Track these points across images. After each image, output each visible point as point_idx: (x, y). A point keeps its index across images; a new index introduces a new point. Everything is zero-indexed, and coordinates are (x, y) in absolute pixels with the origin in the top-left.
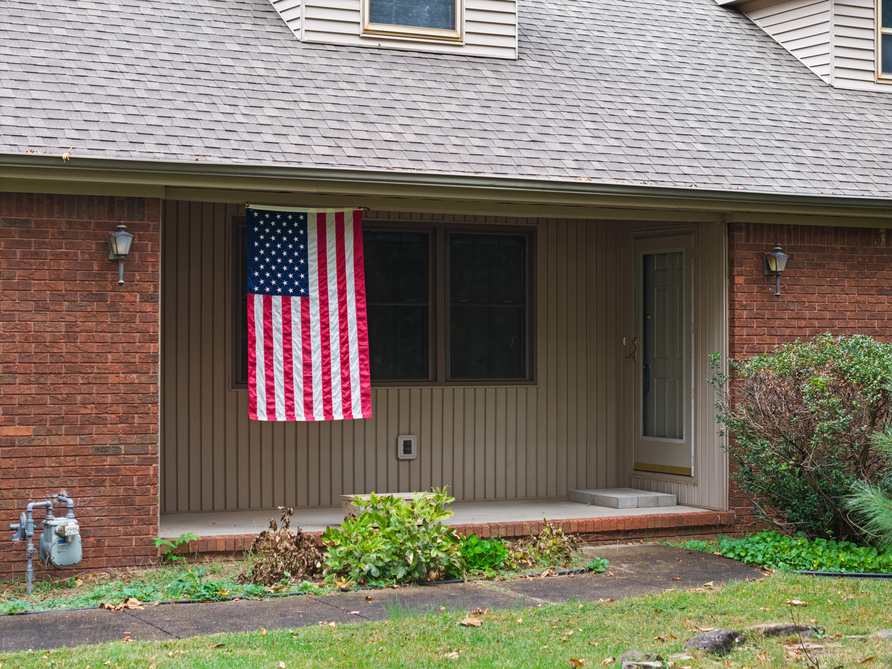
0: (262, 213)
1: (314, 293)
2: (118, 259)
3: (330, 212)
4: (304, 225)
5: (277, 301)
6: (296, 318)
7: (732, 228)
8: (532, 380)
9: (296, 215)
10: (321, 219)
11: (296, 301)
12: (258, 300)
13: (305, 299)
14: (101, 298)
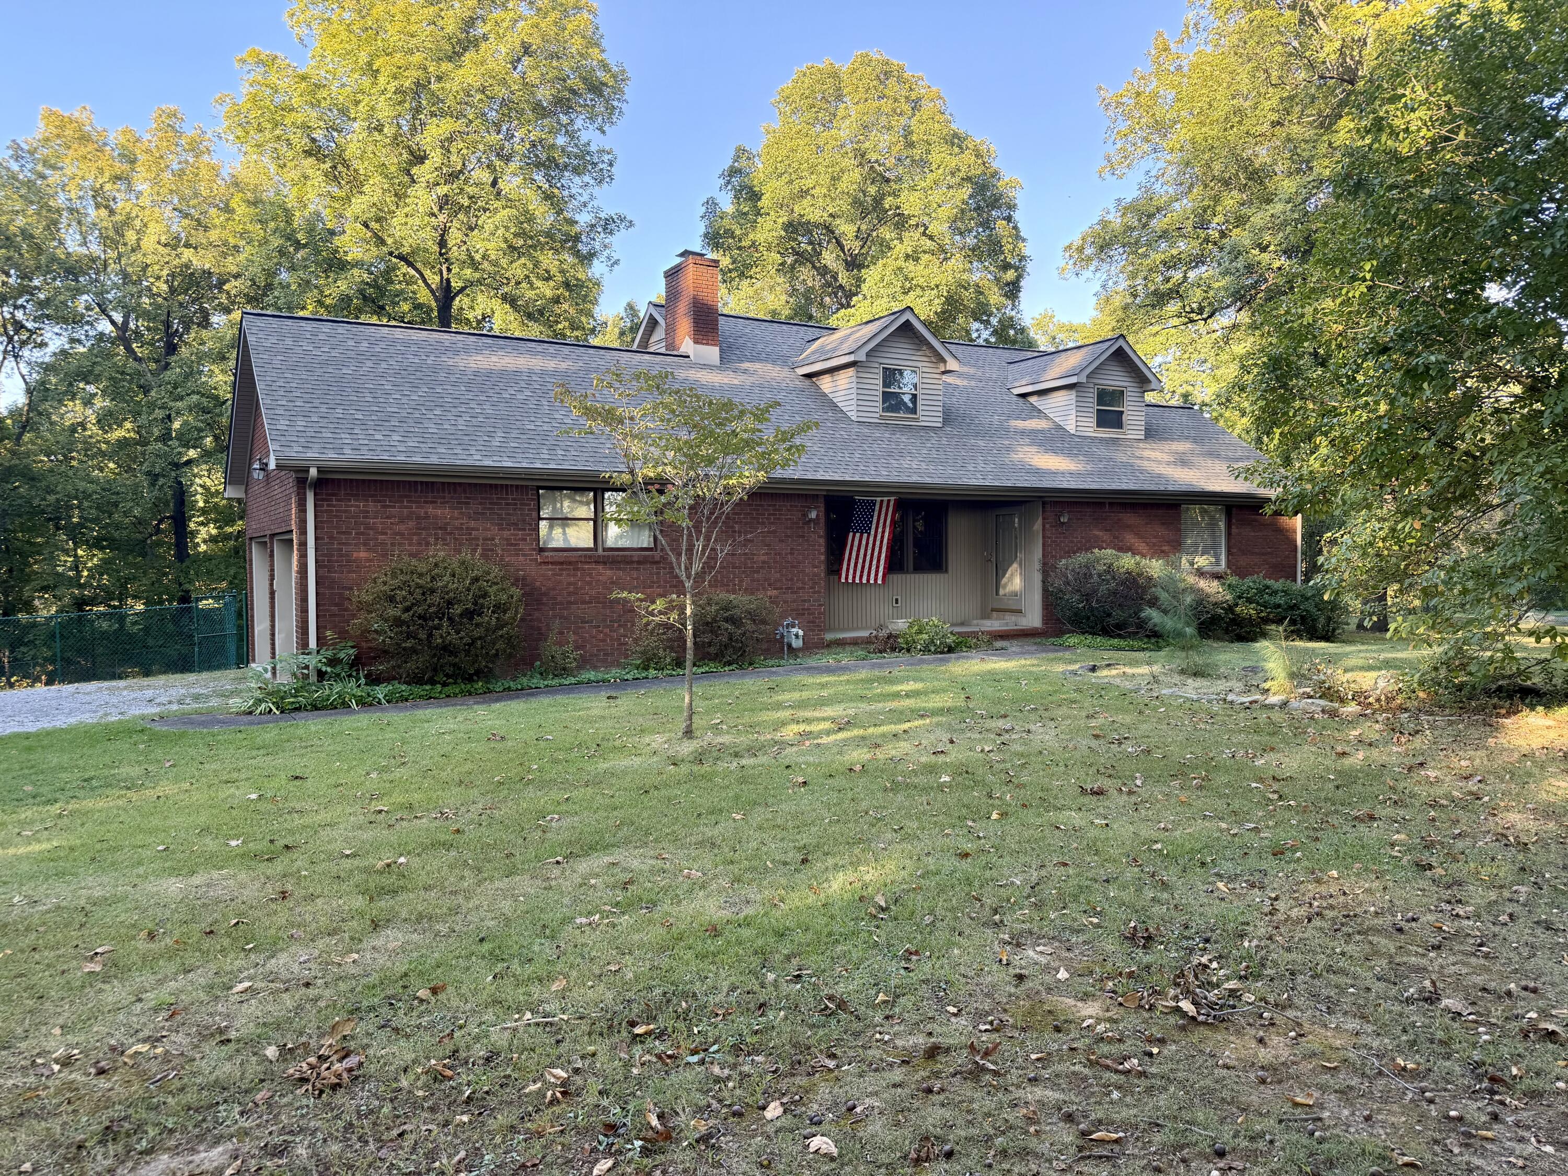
0: (859, 500)
1: (873, 532)
2: (811, 520)
3: (886, 499)
4: (874, 505)
6: (864, 542)
7: (1044, 503)
8: (946, 571)
9: (872, 501)
10: (882, 502)
11: (865, 535)
12: (851, 535)
13: (869, 534)
14: (803, 537)
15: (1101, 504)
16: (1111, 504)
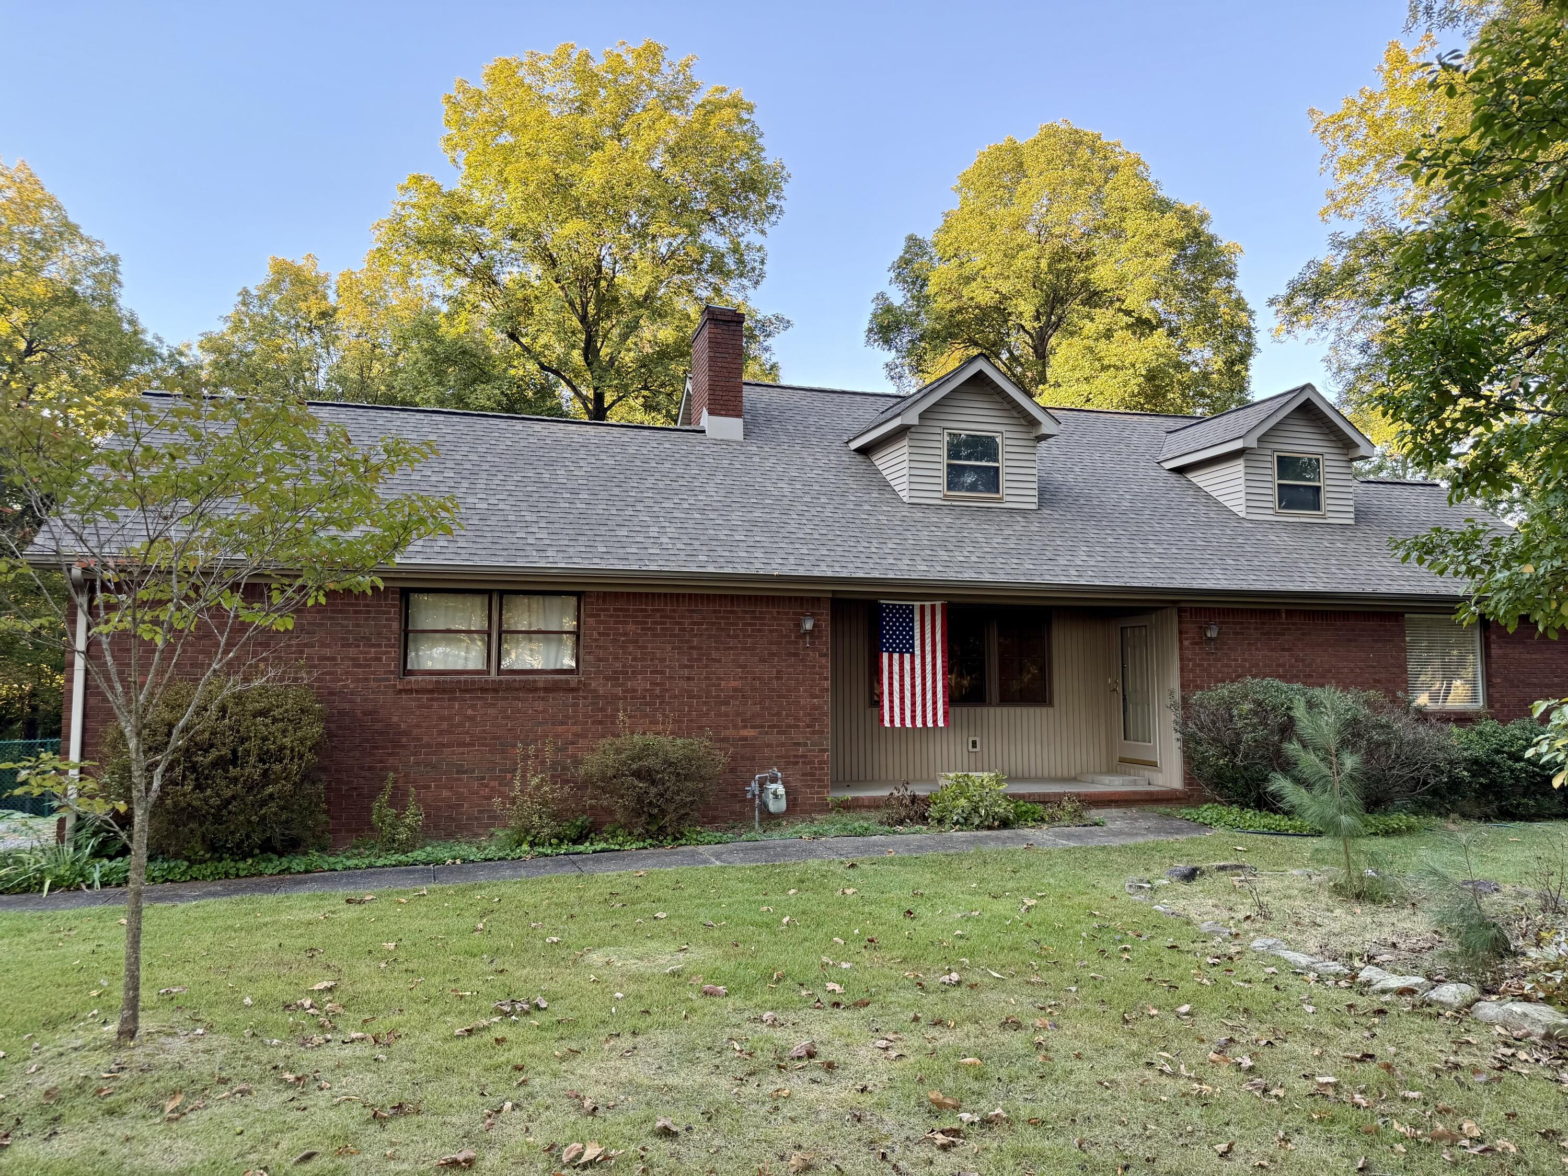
0: (888, 605)
1: (918, 652)
2: (806, 632)
3: (928, 604)
4: (912, 612)
5: (896, 656)
6: (907, 666)
7: (1181, 611)
8: (1051, 704)
9: (907, 606)
10: (922, 608)
11: (907, 657)
12: (885, 656)
13: (913, 655)
14: (796, 655)
15: (1275, 613)
16: (1290, 613)
